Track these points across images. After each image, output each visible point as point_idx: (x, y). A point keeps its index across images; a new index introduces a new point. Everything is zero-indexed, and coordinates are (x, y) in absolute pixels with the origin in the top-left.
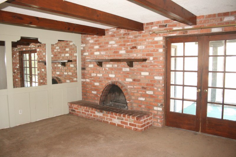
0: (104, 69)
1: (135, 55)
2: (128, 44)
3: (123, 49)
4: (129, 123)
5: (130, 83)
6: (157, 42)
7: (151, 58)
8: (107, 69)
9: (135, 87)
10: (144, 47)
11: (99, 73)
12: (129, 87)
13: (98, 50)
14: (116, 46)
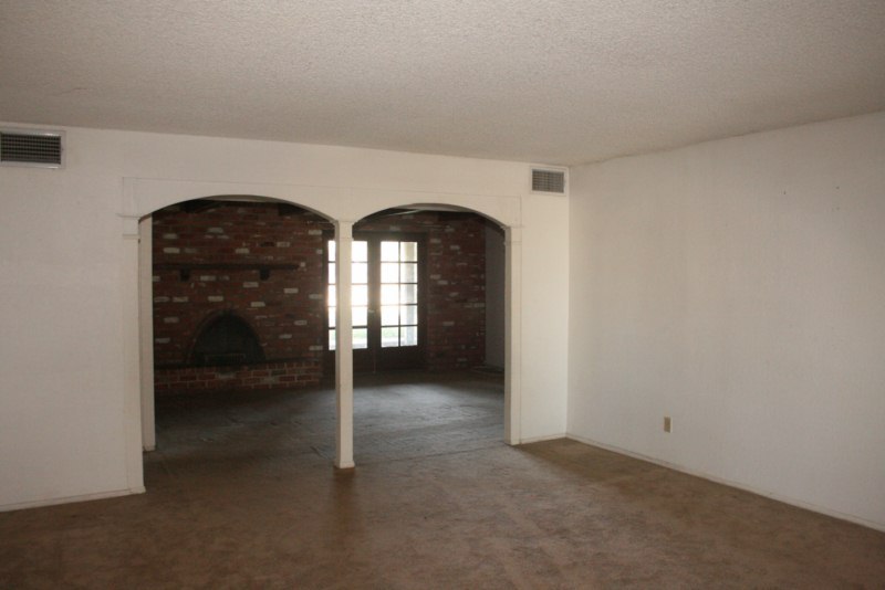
0: (192, 285)
1: (271, 258)
2: (256, 236)
3: (244, 244)
4: (296, 375)
5: (261, 311)
6: (313, 237)
7: (303, 264)
8: (204, 285)
9: (271, 316)
10: (288, 244)
11: (180, 295)
12: (257, 317)
13: (173, 243)
14: (225, 237)
